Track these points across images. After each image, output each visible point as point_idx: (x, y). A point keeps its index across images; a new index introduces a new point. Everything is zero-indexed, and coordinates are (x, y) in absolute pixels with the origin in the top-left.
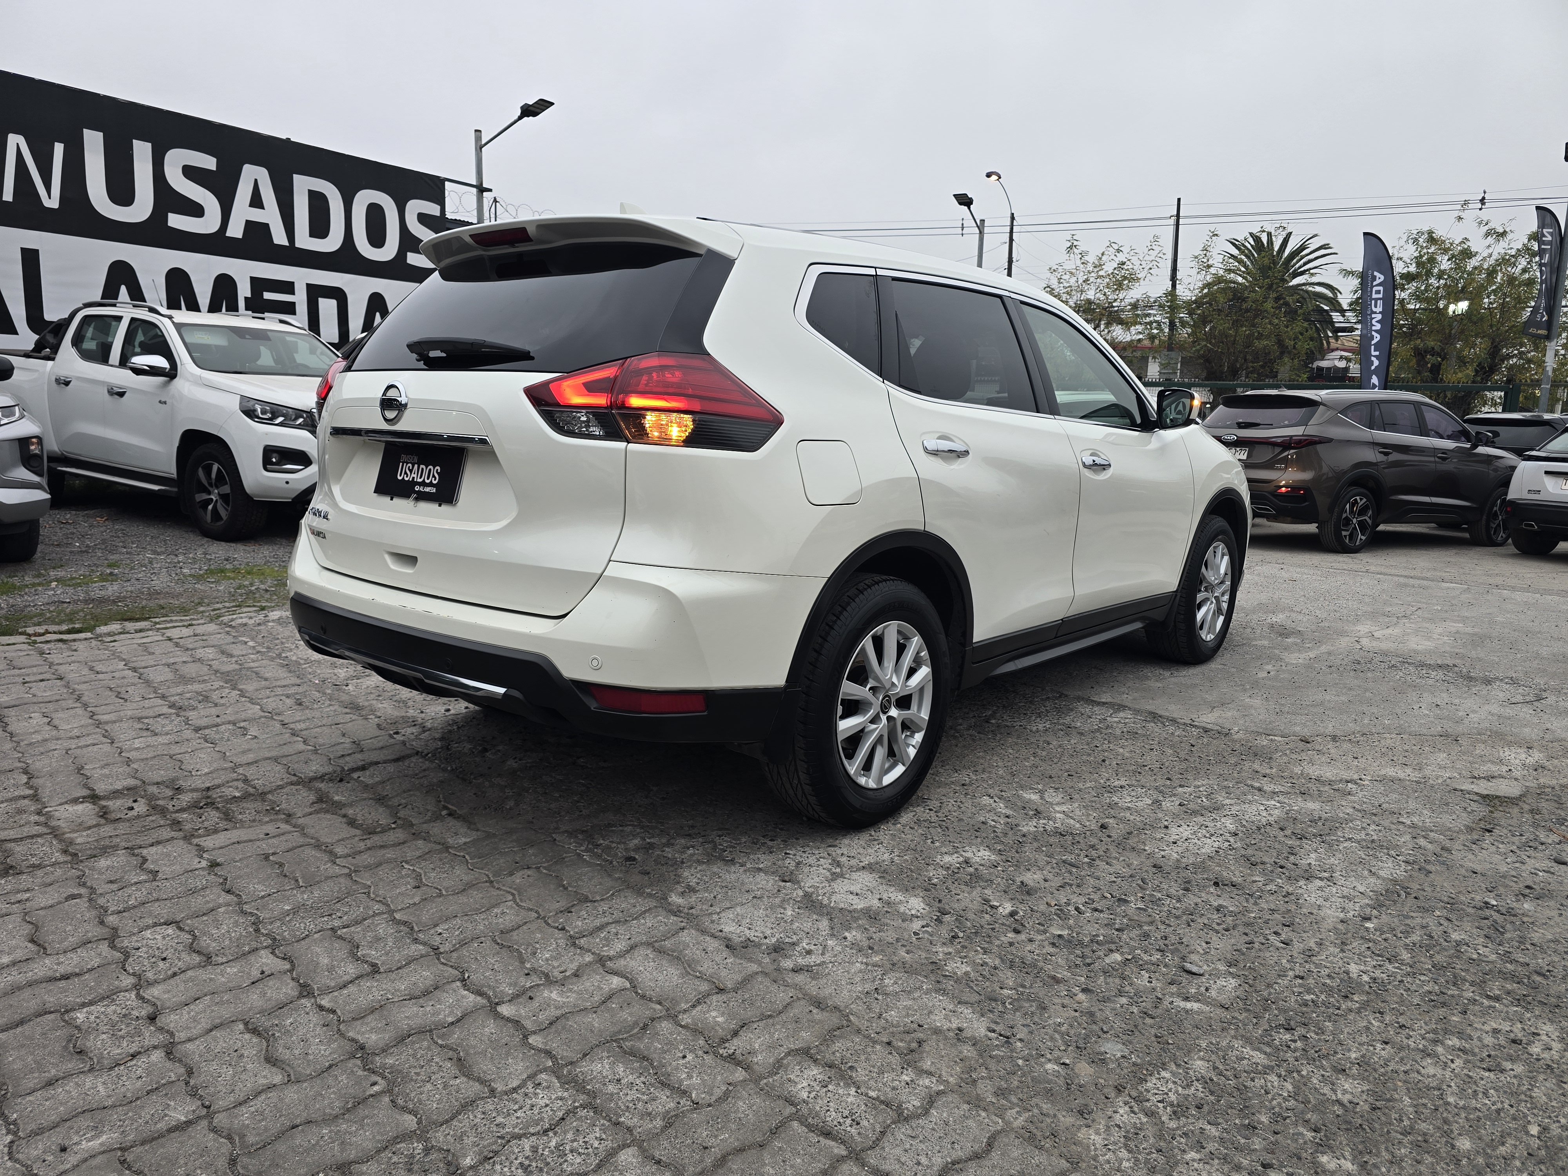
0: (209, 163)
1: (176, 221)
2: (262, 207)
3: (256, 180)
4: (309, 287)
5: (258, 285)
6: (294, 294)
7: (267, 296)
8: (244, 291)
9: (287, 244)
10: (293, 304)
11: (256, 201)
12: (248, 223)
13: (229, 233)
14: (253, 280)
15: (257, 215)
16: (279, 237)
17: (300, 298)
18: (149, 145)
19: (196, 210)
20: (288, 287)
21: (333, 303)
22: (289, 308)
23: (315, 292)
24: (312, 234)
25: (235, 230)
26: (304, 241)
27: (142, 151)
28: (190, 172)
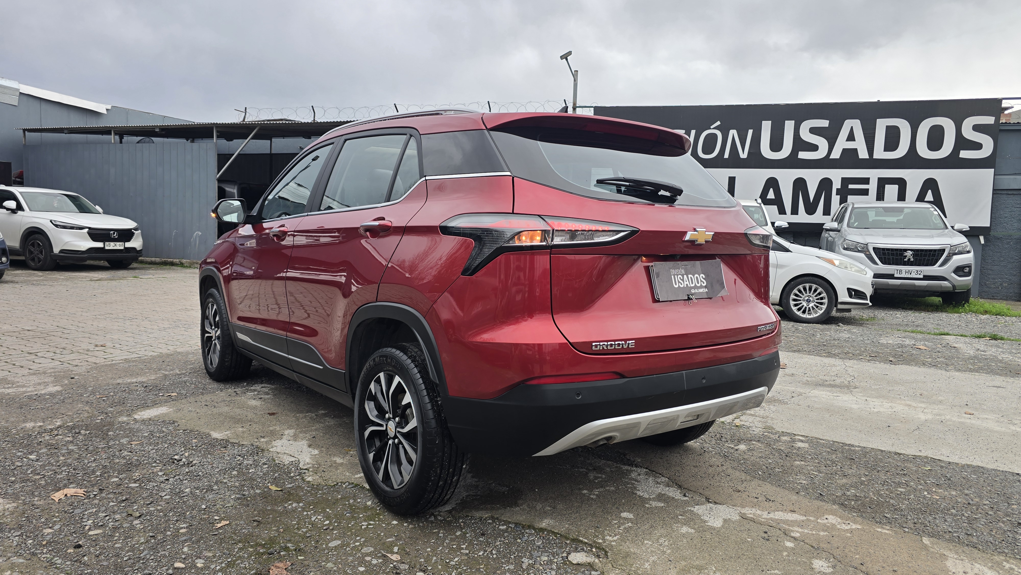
0: (824, 123)
1: (802, 155)
2: (855, 140)
3: (852, 127)
4: (880, 179)
5: (845, 181)
6: (869, 184)
7: (851, 186)
8: (837, 185)
9: (867, 157)
10: (868, 190)
11: (851, 137)
12: (844, 150)
13: (831, 157)
14: (843, 180)
15: (850, 145)
16: (863, 154)
17: (873, 187)
18: (793, 122)
19: (814, 148)
20: (866, 181)
21: (896, 187)
22: (865, 192)
23: (882, 182)
24: (885, 150)
25: (836, 154)
26: (880, 153)
27: (789, 126)
28: (813, 131)
